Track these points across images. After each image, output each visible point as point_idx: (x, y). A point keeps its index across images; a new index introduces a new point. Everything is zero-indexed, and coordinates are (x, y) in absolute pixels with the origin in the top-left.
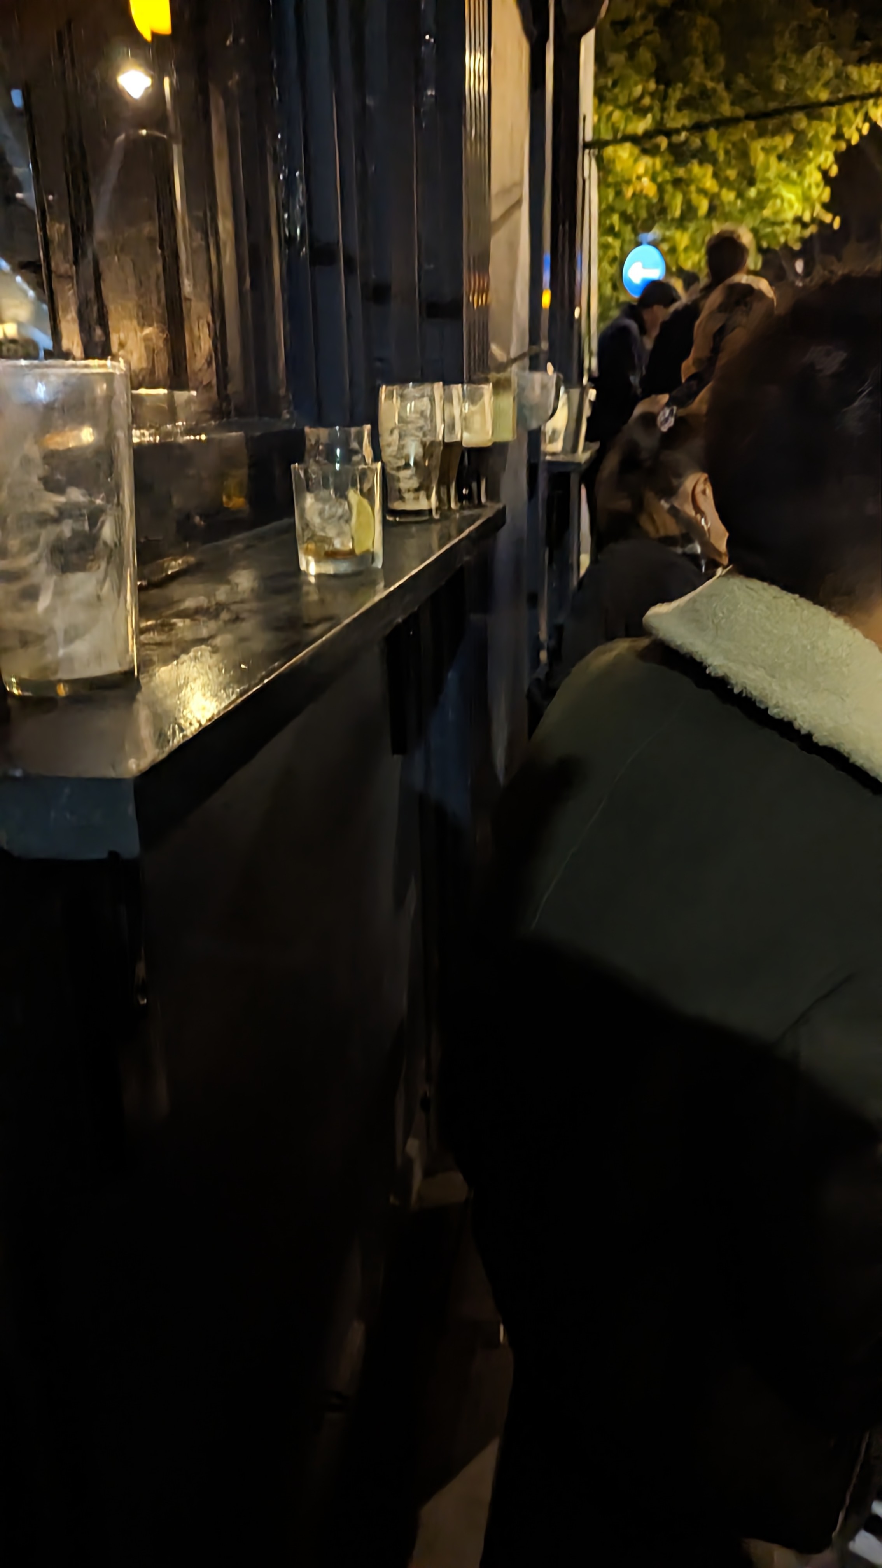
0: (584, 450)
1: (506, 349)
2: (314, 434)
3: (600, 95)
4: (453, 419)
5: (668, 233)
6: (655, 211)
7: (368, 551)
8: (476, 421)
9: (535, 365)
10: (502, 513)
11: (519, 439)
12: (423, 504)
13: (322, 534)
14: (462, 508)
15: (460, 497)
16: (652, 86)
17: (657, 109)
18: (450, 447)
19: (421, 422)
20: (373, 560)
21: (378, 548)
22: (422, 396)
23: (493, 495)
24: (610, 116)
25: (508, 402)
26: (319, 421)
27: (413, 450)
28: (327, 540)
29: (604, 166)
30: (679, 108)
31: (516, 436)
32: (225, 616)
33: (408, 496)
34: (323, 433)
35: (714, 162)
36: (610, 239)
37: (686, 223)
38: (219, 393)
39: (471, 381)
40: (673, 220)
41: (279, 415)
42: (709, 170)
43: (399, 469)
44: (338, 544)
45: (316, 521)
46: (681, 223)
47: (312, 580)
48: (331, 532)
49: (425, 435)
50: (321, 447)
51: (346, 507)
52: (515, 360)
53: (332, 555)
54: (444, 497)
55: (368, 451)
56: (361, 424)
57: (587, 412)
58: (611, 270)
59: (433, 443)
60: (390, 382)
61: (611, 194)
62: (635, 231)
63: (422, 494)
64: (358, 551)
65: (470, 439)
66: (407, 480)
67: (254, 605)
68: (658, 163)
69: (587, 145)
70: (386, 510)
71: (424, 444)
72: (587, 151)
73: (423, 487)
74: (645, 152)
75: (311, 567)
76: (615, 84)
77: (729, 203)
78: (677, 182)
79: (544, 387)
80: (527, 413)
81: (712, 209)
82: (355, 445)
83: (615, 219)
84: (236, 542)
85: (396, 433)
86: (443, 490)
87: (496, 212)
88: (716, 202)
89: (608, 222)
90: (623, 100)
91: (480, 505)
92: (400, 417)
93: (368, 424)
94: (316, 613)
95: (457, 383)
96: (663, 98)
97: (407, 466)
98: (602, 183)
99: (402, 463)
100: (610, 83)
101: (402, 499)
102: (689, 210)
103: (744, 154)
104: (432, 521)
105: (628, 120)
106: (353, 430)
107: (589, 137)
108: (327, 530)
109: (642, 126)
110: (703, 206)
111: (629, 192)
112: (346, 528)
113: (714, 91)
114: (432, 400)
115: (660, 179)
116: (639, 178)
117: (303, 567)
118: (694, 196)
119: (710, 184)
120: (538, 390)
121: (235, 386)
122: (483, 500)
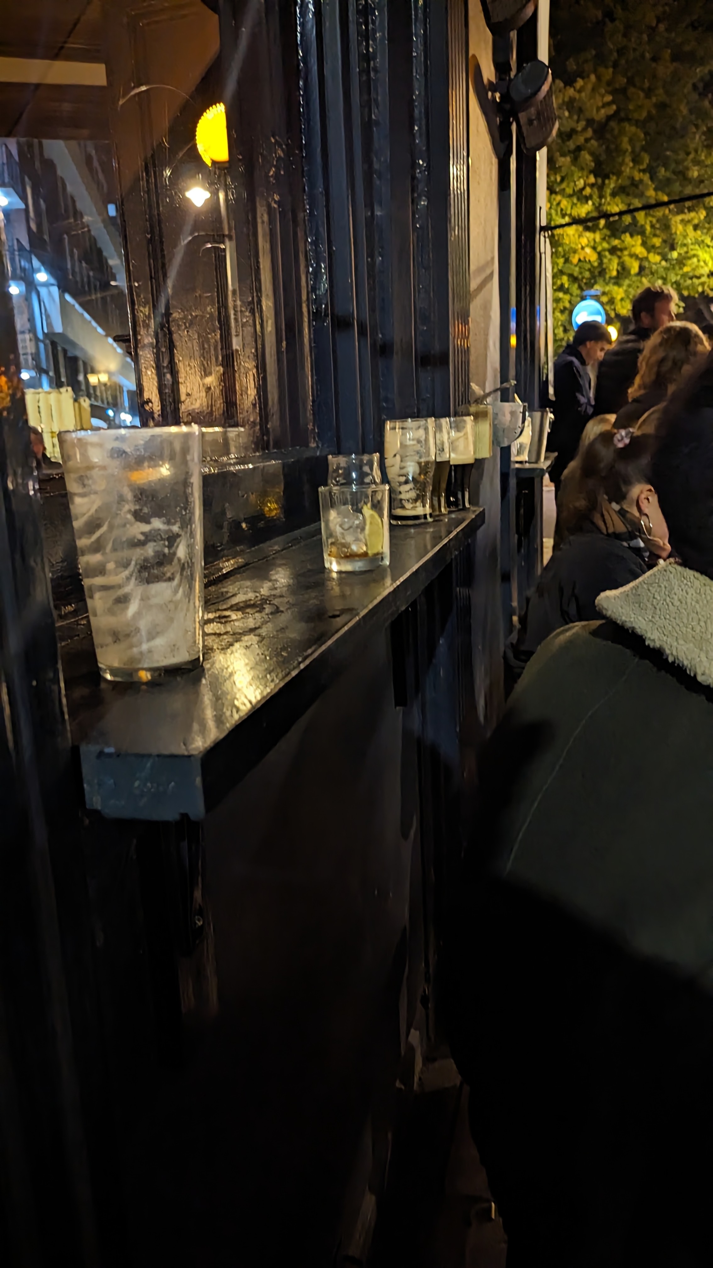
0: (546, 458)
1: (483, 386)
2: (336, 461)
3: (551, 190)
4: (443, 444)
5: (607, 289)
6: (596, 273)
7: (378, 554)
8: (461, 444)
9: (505, 397)
10: (482, 515)
11: (494, 456)
12: (420, 510)
13: (343, 541)
14: (450, 512)
15: (449, 504)
16: (592, 179)
17: (595, 197)
18: (440, 465)
19: (418, 447)
20: (382, 559)
21: (386, 550)
22: (419, 427)
23: (474, 501)
24: (559, 204)
25: (485, 428)
26: (338, 452)
27: (412, 469)
28: (346, 546)
29: (555, 243)
30: (614, 195)
31: (492, 454)
32: (268, 609)
33: (408, 506)
34: (342, 460)
35: (642, 233)
36: (561, 295)
37: (621, 281)
38: (261, 428)
39: (456, 415)
40: (610, 278)
41: (307, 445)
42: (638, 240)
43: (401, 484)
44: (354, 548)
45: (338, 530)
46: (617, 280)
47: (335, 575)
48: (349, 539)
49: (420, 457)
50: (340, 472)
51: (361, 518)
52: (488, 395)
53: (350, 557)
54: (436, 503)
55: (377, 474)
56: (371, 453)
57: (547, 430)
58: (562, 318)
59: (427, 463)
60: (394, 417)
61: (561, 261)
62: (580, 288)
63: (419, 504)
64: (370, 553)
65: (456, 458)
66: (407, 492)
67: (291, 599)
68: (598, 236)
69: (542, 229)
70: (392, 517)
71: (419, 463)
72: (542, 233)
73: (420, 498)
74: (587, 229)
75: (334, 566)
76: (563, 180)
77: (656, 264)
78: (613, 251)
79: (513, 413)
80: (500, 434)
81: (642, 268)
82: (366, 469)
83: (565, 279)
84: (275, 545)
85: (398, 457)
86: (435, 499)
87: (474, 284)
88: (646, 264)
89: (559, 282)
90: (569, 191)
91: (464, 508)
92: (401, 444)
93: (376, 452)
94: (338, 606)
95: (445, 417)
96: (601, 188)
97: (407, 482)
98: (554, 255)
99: (403, 479)
100: (559, 179)
101: (403, 507)
102: (623, 272)
103: (666, 226)
104: (427, 524)
105: (574, 205)
106: (366, 458)
107: (544, 223)
108: (346, 538)
109: (584, 210)
110: (634, 267)
111: (575, 260)
112: (361, 536)
113: (641, 181)
114: (426, 429)
115: (599, 249)
116: (583, 248)
117: (327, 565)
118: (627, 259)
119: (640, 250)
120: (508, 417)
121: (274, 423)
122: (467, 505)
